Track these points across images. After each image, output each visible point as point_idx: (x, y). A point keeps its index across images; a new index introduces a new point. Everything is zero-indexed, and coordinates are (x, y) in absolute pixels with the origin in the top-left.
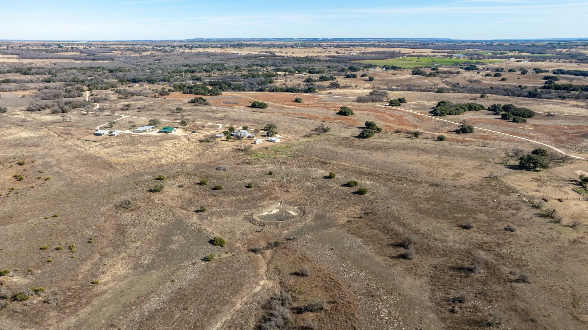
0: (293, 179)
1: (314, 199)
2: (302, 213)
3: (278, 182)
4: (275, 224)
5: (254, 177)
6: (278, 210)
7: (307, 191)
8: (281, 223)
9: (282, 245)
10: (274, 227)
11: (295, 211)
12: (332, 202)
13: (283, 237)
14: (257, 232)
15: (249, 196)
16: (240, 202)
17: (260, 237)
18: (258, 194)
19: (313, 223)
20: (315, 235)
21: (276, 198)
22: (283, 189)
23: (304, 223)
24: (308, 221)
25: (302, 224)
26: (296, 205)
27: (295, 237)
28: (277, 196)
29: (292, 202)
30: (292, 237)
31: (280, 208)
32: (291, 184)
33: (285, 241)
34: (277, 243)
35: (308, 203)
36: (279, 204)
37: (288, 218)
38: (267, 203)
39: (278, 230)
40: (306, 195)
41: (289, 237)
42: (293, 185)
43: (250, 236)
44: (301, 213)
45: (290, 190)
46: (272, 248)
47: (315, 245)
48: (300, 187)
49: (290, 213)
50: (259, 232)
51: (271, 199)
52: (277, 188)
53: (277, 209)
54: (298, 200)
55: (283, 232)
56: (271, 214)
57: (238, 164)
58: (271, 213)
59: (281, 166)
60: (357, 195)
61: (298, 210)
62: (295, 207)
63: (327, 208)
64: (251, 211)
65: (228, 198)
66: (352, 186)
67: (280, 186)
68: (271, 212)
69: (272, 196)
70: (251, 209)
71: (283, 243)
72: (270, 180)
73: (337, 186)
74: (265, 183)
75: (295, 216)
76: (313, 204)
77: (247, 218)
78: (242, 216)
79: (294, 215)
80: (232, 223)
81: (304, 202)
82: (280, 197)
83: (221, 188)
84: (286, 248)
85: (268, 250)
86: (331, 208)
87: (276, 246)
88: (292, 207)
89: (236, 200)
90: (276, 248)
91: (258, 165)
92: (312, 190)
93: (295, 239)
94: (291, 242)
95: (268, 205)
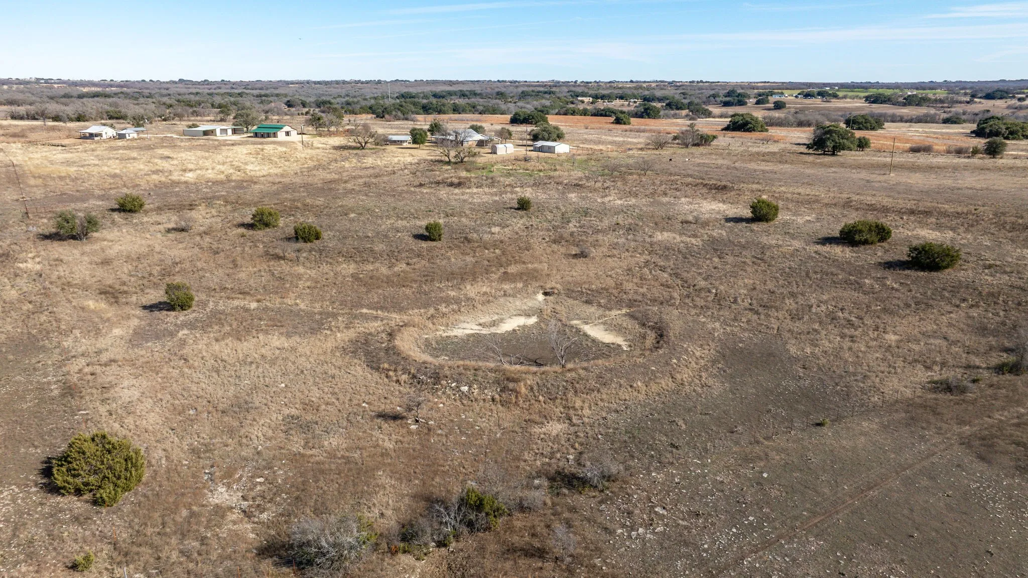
0: (606, 223)
1: (703, 284)
2: (651, 336)
3: (549, 230)
4: (497, 382)
5: (461, 214)
6: (533, 320)
7: (667, 258)
8: (530, 376)
9: (519, 521)
10: (489, 393)
11: (618, 329)
12: (793, 295)
13: (533, 461)
14: (383, 416)
15: (417, 267)
16: (370, 282)
17: (385, 454)
18: (456, 260)
19: (718, 387)
20: (747, 459)
21: (529, 277)
22: (563, 250)
23: (666, 383)
24: (685, 375)
25: (654, 387)
26: (619, 303)
27: (614, 468)
28: (535, 270)
29: (599, 292)
30: (590, 471)
31: (540, 312)
32: (600, 237)
33: (540, 495)
34: (479, 506)
35: (676, 295)
36: (540, 297)
37: (577, 354)
38: (484, 289)
39: (508, 417)
40: (663, 269)
41: (571, 467)
42: (607, 239)
43: (333, 442)
44: (644, 337)
45: (593, 252)
46: (441, 544)
47: (767, 545)
48: (633, 244)
49: (585, 335)
50: (396, 417)
51: (506, 277)
52: (539, 246)
53: (528, 316)
54: (628, 286)
55: (536, 430)
56: (495, 335)
57: (421, 185)
58: (493, 330)
59: (563, 193)
60: (907, 272)
61: (629, 323)
62: (614, 313)
63: (776, 320)
64: (396, 318)
65: (325, 268)
66: (866, 242)
67: (554, 242)
68: (494, 324)
69: (512, 269)
70: (401, 310)
71: (522, 508)
72: (519, 222)
73: (797, 244)
74: (496, 229)
75: (611, 350)
76: (700, 302)
77: (367, 342)
78: (344, 336)
79: (608, 345)
80: (273, 362)
81: (657, 292)
82: (546, 271)
83: (317, 238)
84: (541, 553)
85: (405, 559)
86: (795, 317)
87: (470, 525)
88: (600, 312)
89: (355, 277)
90: (469, 542)
91: (487, 190)
92: (687, 254)
93: (609, 478)
94: (584, 500)
95: (488, 300)
